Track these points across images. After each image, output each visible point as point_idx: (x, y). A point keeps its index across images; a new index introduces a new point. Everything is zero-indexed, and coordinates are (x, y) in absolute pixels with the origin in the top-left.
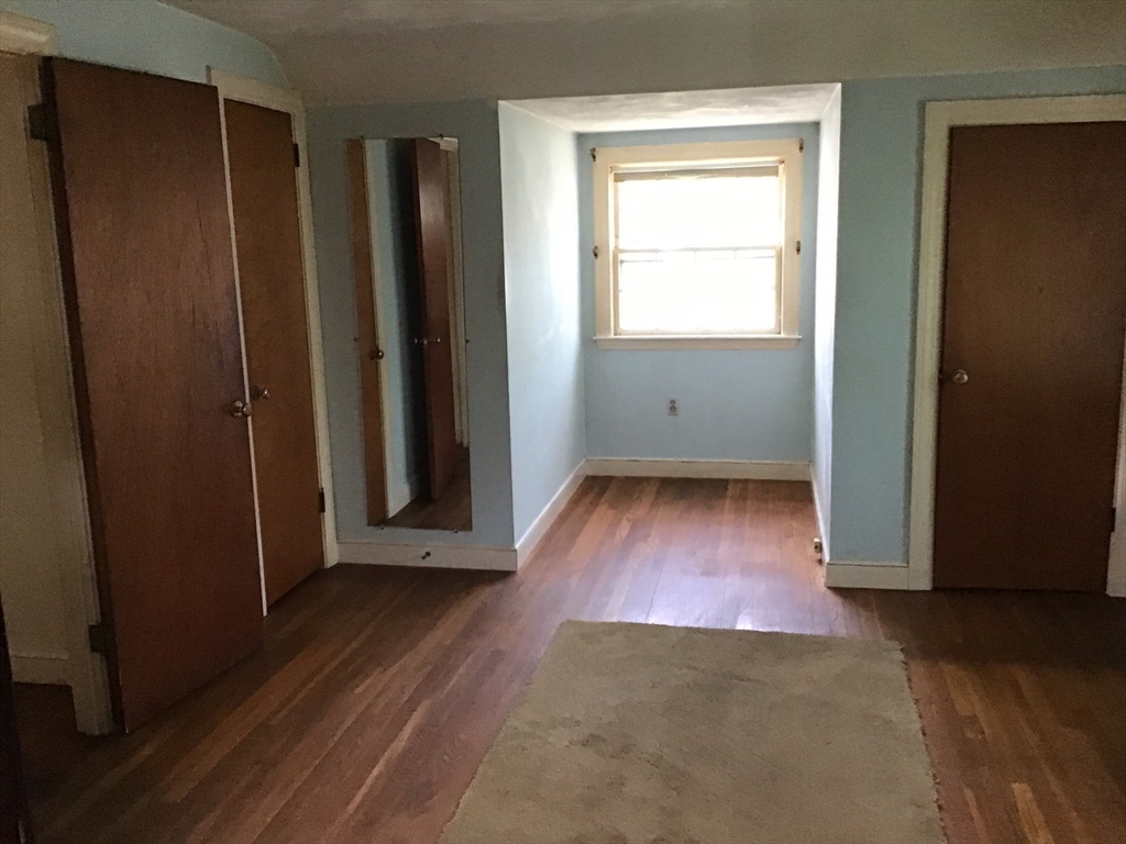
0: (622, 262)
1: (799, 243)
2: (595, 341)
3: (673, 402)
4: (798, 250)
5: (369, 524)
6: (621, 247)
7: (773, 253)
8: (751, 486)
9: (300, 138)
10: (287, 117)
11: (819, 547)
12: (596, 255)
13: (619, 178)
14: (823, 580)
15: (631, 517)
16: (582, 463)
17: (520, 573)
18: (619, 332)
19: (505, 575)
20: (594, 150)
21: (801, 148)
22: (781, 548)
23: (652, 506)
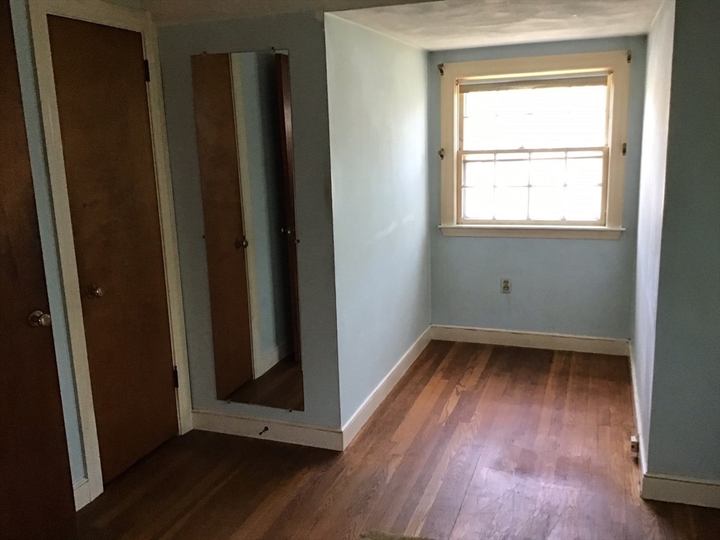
0: (465, 162)
1: (625, 145)
2: (440, 229)
3: (506, 282)
4: (624, 151)
5: (218, 399)
6: (465, 148)
7: (601, 153)
8: (574, 358)
9: (151, 55)
10: (138, 36)
11: (635, 447)
12: (442, 156)
13: (465, 89)
14: (639, 489)
15: (460, 389)
16: (428, 328)
17: (345, 453)
18: (460, 221)
19: (332, 455)
20: (442, 65)
21: (629, 59)
22: (598, 440)
23: (483, 377)
